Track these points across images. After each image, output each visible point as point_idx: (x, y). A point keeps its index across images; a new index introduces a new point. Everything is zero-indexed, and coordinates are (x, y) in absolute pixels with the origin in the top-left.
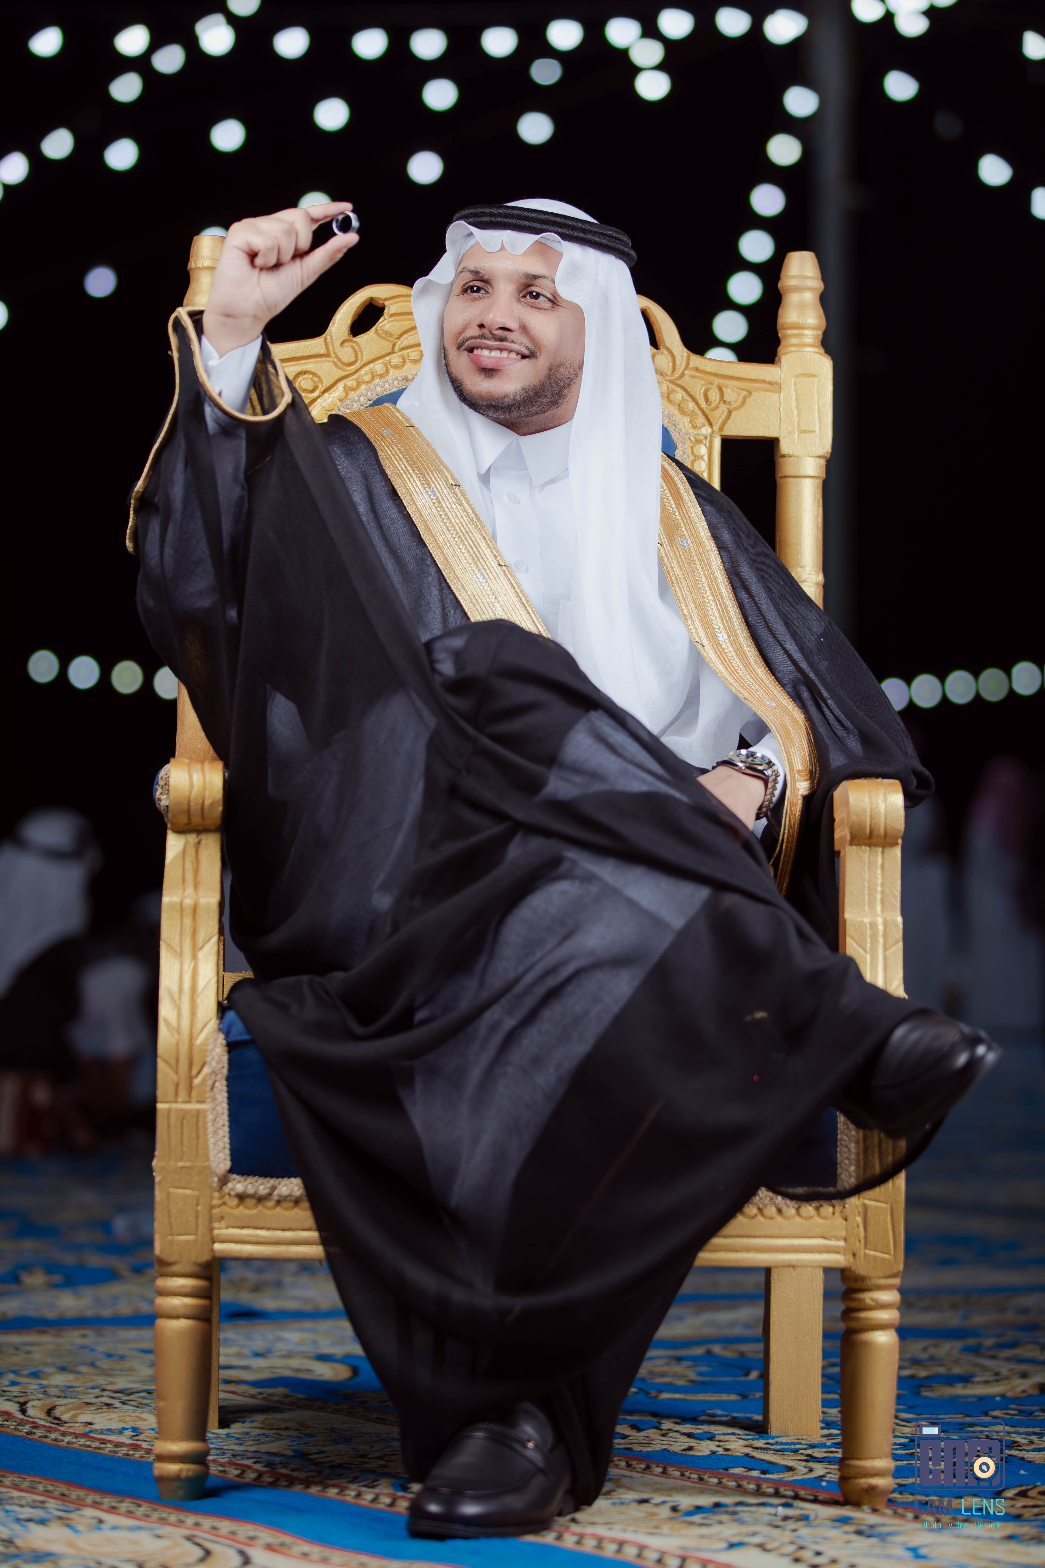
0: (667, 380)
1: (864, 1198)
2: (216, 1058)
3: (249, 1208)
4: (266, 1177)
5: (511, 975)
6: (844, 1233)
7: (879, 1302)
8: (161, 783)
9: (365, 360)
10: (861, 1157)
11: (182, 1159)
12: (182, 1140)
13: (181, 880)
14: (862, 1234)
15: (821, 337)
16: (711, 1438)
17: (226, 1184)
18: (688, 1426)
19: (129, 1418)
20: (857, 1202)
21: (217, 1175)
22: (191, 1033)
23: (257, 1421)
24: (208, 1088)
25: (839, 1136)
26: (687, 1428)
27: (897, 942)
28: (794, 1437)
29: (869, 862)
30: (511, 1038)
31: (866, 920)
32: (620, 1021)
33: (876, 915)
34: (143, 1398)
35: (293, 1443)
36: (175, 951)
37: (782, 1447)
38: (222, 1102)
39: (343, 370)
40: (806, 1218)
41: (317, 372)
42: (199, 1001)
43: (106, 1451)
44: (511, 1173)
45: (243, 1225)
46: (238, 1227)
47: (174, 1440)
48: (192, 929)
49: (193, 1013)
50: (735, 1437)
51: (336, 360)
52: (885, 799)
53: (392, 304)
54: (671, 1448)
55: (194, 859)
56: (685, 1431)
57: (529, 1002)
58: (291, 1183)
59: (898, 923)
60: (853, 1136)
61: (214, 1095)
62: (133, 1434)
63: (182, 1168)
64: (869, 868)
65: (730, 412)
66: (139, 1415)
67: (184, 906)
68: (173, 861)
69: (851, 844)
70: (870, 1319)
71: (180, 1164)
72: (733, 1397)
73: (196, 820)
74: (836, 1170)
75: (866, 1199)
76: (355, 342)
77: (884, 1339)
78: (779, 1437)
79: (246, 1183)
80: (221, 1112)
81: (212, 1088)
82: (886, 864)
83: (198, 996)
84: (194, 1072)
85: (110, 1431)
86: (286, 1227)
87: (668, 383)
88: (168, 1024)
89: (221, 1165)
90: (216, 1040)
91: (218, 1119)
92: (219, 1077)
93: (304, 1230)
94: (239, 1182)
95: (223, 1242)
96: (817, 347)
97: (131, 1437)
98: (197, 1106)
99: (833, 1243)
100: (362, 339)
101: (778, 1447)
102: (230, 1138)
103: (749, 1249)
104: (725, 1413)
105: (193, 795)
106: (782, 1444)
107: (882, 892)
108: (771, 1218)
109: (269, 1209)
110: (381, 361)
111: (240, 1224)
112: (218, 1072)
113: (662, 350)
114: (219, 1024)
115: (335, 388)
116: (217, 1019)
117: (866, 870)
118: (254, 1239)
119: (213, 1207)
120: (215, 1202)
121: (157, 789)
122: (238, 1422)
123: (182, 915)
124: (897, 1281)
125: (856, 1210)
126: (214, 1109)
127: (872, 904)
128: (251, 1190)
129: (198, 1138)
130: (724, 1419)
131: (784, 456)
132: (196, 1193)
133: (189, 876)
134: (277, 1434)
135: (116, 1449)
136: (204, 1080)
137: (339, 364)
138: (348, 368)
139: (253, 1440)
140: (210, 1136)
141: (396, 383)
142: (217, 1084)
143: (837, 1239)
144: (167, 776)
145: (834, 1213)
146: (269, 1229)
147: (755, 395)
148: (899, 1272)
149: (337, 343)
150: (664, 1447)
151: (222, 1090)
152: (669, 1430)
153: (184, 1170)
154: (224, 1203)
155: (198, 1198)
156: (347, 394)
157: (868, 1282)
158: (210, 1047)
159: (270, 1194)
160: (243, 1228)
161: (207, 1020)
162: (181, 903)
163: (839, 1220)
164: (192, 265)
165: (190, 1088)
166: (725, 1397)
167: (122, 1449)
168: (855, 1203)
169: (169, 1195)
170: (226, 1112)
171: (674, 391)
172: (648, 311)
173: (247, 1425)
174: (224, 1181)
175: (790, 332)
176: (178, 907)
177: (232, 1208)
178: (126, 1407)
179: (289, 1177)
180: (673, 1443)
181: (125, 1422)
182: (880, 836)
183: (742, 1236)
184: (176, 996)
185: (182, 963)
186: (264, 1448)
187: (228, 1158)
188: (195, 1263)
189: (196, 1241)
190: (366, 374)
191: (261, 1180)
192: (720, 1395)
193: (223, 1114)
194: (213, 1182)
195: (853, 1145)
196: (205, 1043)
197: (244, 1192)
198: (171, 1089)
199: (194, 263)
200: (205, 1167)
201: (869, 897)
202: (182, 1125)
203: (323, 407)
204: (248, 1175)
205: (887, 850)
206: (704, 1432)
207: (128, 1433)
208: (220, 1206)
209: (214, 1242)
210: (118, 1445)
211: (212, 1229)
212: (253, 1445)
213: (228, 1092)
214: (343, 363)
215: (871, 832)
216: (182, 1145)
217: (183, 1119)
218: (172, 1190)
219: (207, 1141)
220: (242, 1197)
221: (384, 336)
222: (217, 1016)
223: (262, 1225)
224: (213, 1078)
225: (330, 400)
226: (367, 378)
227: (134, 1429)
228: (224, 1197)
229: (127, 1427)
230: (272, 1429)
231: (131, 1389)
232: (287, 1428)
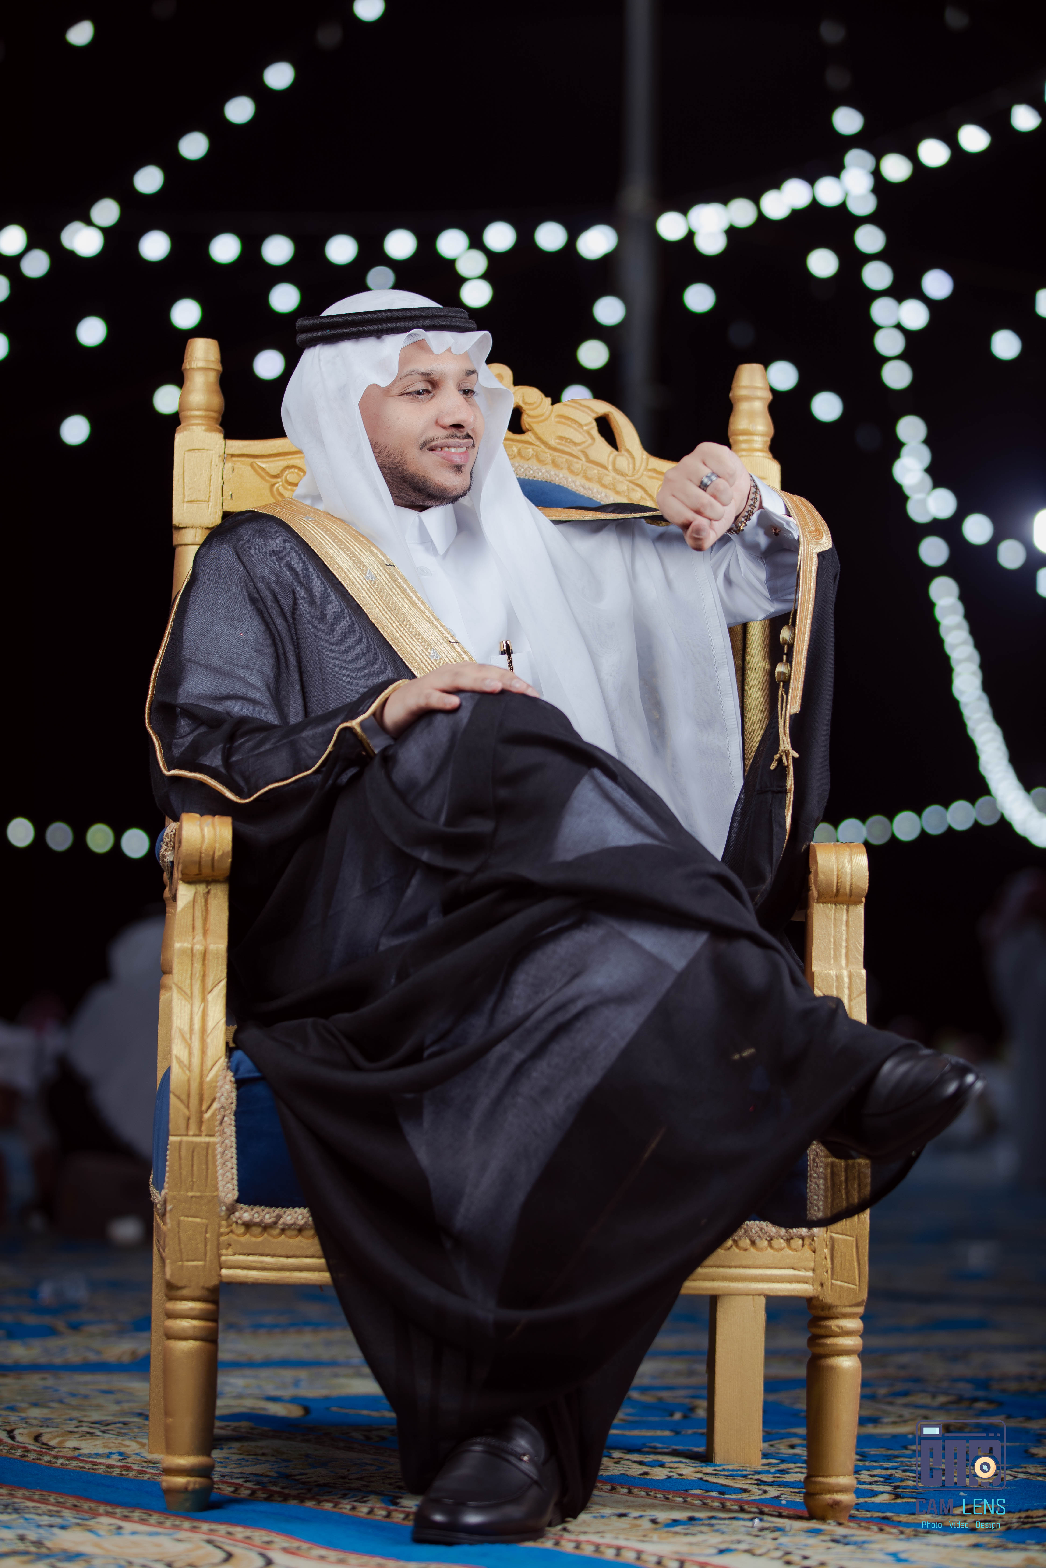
0: (627, 480)
1: (831, 1232)
2: (225, 1094)
3: (255, 1236)
4: (272, 1207)
5: (520, 1012)
6: (812, 1264)
7: (844, 1329)
8: (166, 840)
10: (829, 1194)
11: (192, 1190)
12: (192, 1170)
13: (191, 928)
14: (830, 1266)
15: (769, 443)
16: (662, 1465)
17: (233, 1213)
18: (636, 1455)
19: (112, 1445)
20: (825, 1235)
21: (225, 1204)
22: (202, 1070)
23: (234, 1448)
24: (217, 1123)
25: (809, 1174)
26: (636, 1457)
27: (861, 994)
28: (737, 1465)
29: (835, 918)
30: (520, 1070)
31: (833, 973)
32: (626, 1054)
33: (841, 968)
34: (120, 1428)
35: (274, 1467)
36: (186, 994)
37: (731, 1473)
38: (231, 1136)
40: (777, 1250)
41: (302, 467)
42: (209, 1040)
43: (101, 1471)
44: (519, 1197)
45: (249, 1252)
46: (244, 1254)
47: (181, 1455)
48: (202, 973)
49: (203, 1052)
50: (683, 1464)
52: (851, 860)
54: (627, 1473)
55: (204, 908)
56: (635, 1459)
57: (539, 1036)
58: (296, 1212)
59: (862, 975)
60: (822, 1172)
61: (224, 1129)
62: (120, 1458)
63: (192, 1197)
64: (835, 925)
66: (122, 1442)
67: (194, 951)
68: (183, 909)
69: (818, 902)
70: (836, 1345)
71: (190, 1194)
72: (667, 1433)
73: (207, 871)
74: (806, 1205)
75: (834, 1233)
77: (848, 1364)
78: (724, 1465)
79: (253, 1212)
80: (229, 1145)
81: (221, 1123)
82: (850, 920)
83: (208, 1036)
84: (204, 1107)
85: (98, 1455)
86: (291, 1253)
87: (628, 483)
88: (180, 1061)
89: (230, 1195)
90: (225, 1077)
91: (226, 1152)
92: (228, 1112)
93: (307, 1257)
94: (246, 1211)
95: (230, 1268)
96: (766, 452)
97: (119, 1461)
98: (207, 1139)
99: (802, 1273)
101: (727, 1473)
102: (238, 1170)
103: (724, 1278)
104: (665, 1446)
105: (204, 848)
106: (728, 1470)
107: (847, 947)
108: (746, 1250)
109: (274, 1237)
111: (245, 1251)
112: (227, 1108)
113: (623, 452)
114: (228, 1063)
116: (226, 1058)
117: (832, 926)
118: (259, 1265)
119: (221, 1235)
120: (222, 1230)
121: (161, 846)
122: (216, 1448)
123: (192, 960)
124: (861, 1310)
125: (825, 1243)
126: (223, 1142)
127: (837, 958)
128: (257, 1219)
129: (207, 1169)
130: (666, 1450)
132: (205, 1221)
133: (199, 923)
134: (255, 1459)
135: (109, 1470)
136: (213, 1115)
139: (236, 1464)
140: (219, 1168)
142: (226, 1119)
143: (806, 1270)
144: (172, 833)
145: (803, 1246)
146: (273, 1256)
148: (863, 1301)
150: (622, 1472)
151: (231, 1125)
152: (621, 1458)
153: (194, 1199)
154: (232, 1231)
155: (207, 1225)
157: (834, 1310)
158: (219, 1084)
159: (275, 1223)
160: (249, 1254)
161: (217, 1059)
162: (192, 949)
163: (807, 1252)
164: (187, 365)
165: (200, 1122)
166: (659, 1433)
167: (115, 1469)
168: (823, 1237)
169: (179, 1223)
170: (234, 1145)
171: (633, 490)
172: (611, 416)
173: (225, 1451)
174: (231, 1210)
175: (741, 438)
176: (189, 952)
177: (238, 1235)
178: (106, 1435)
179: (294, 1208)
180: (628, 1469)
181: (110, 1448)
182: (846, 895)
183: (718, 1267)
184: (188, 1036)
185: (192, 1005)
186: (249, 1470)
187: (236, 1188)
188: (203, 1288)
189: (205, 1266)
191: (267, 1210)
192: (654, 1431)
193: (232, 1147)
194: (222, 1210)
195: (822, 1181)
196: (215, 1080)
197: (251, 1220)
198: (182, 1123)
199: (189, 364)
200: (214, 1197)
201: (834, 952)
202: (193, 1157)
204: (255, 1205)
205: (851, 908)
206: (654, 1460)
207: (115, 1457)
208: (228, 1233)
209: (221, 1268)
210: (109, 1466)
211: (220, 1256)
212: (237, 1468)
213: (236, 1126)
215: (838, 890)
216: (192, 1176)
217: (193, 1152)
218: (182, 1218)
219: (216, 1172)
220: (248, 1226)
222: (226, 1055)
223: (267, 1251)
224: (222, 1113)
227: (121, 1454)
228: (232, 1225)
229: (113, 1451)
230: (250, 1455)
231: (106, 1420)
232: (263, 1454)
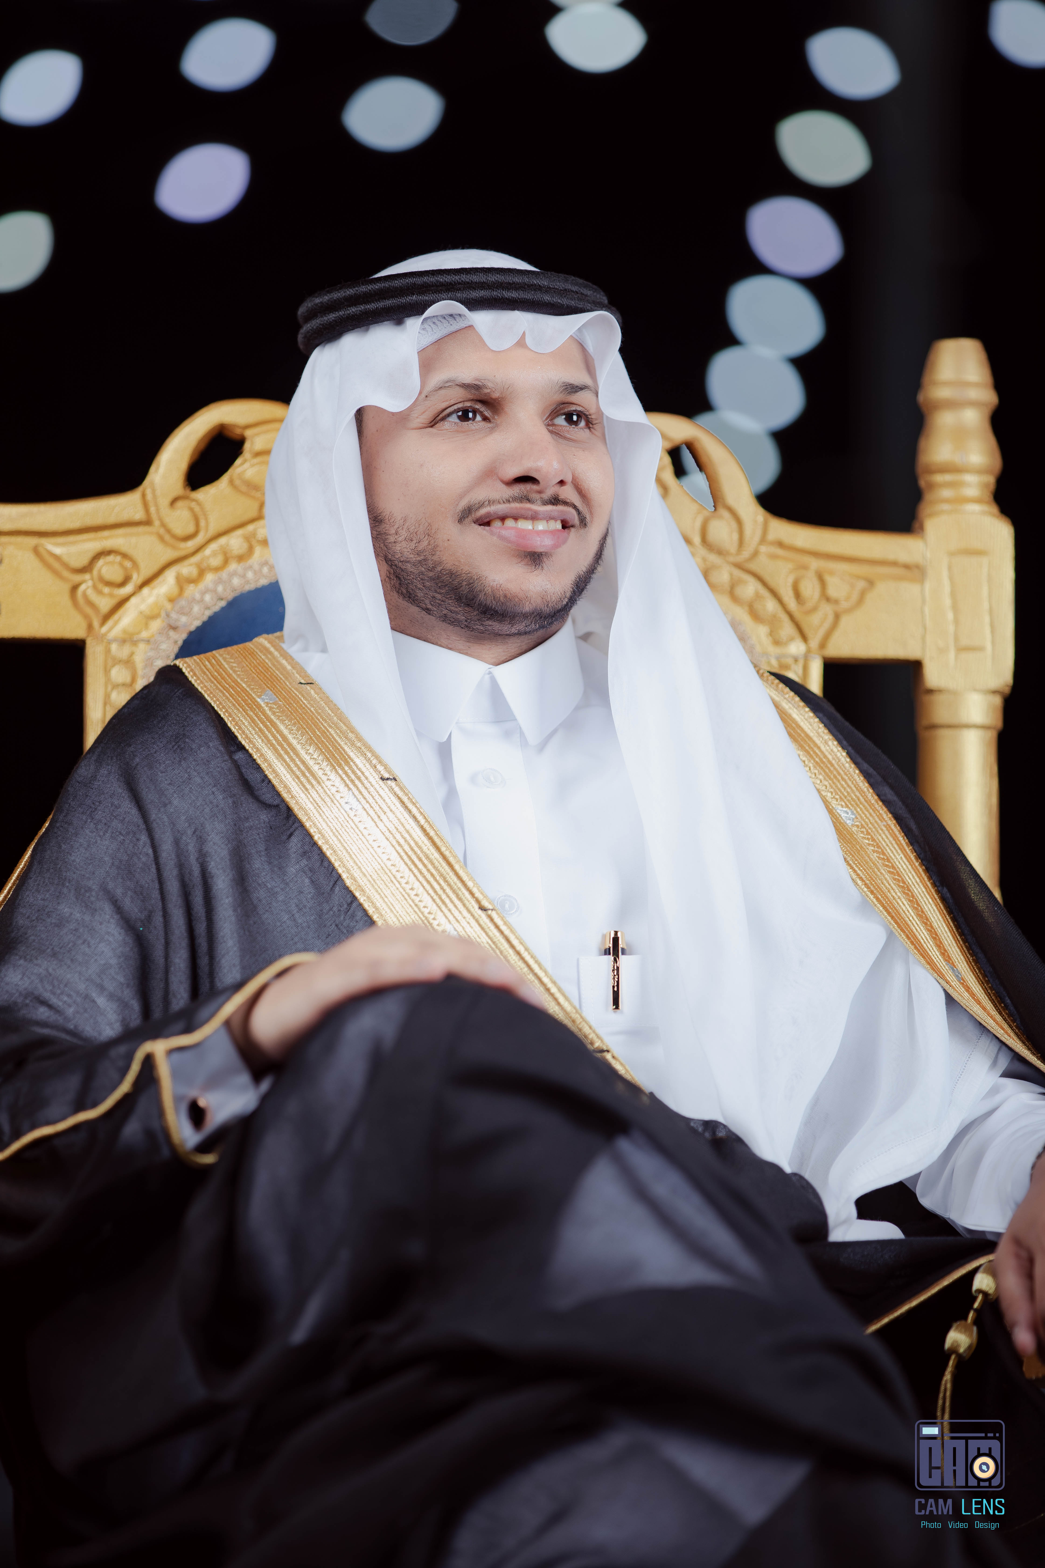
0: (725, 564)
9: (212, 531)
15: (993, 487)
39: (174, 548)
41: (129, 552)
51: (162, 531)
53: (257, 434)
65: (837, 617)
76: (194, 500)
87: (727, 567)
96: (986, 503)
100: (208, 494)
110: (240, 532)
113: (720, 510)
115: (160, 579)
131: (930, 691)
137: (167, 537)
138: (183, 545)
141: (265, 570)
147: (882, 588)
149: (164, 502)
156: (181, 589)
171: (741, 582)
175: (939, 478)
190: (214, 554)
203: (141, 613)
214: (174, 536)
221: (244, 488)
225: (151, 600)
226: (216, 562)
